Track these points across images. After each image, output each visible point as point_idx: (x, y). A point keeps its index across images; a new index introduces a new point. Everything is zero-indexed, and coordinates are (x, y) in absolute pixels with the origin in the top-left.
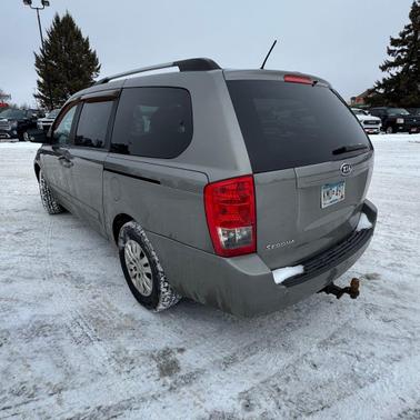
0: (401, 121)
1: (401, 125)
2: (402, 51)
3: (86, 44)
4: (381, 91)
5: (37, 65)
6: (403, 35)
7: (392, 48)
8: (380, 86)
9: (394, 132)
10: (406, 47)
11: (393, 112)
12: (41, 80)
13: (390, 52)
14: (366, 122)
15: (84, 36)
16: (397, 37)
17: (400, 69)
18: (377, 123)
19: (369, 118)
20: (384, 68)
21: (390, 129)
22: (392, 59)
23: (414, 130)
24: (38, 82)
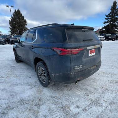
0: (110, 37)
2: (109, 19)
3: (24, 17)
5: (10, 23)
6: (109, 14)
7: (107, 18)
8: (103, 28)
9: (108, 41)
11: (108, 35)
12: (11, 27)
14: (101, 38)
15: (23, 15)
16: (107, 15)
17: (109, 23)
18: (104, 38)
19: (101, 36)
20: (104, 23)
21: (107, 39)
22: (106, 21)
23: (113, 40)
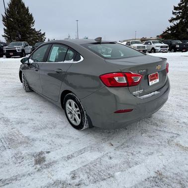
0: (178, 46)
1: (178, 48)
2: (179, 13)
3: (27, 10)
4: (170, 32)
5: (3, 21)
6: (179, 5)
7: (175, 11)
8: (169, 30)
9: (175, 51)
10: (181, 11)
11: (174, 42)
12: (6, 28)
13: (174, 13)
14: (161, 47)
15: (26, 6)
16: (177, 6)
17: (178, 21)
18: (167, 47)
19: (163, 45)
20: (171, 21)
21: (173, 50)
22: (175, 17)
23: (184, 50)
24: (4, 29)
